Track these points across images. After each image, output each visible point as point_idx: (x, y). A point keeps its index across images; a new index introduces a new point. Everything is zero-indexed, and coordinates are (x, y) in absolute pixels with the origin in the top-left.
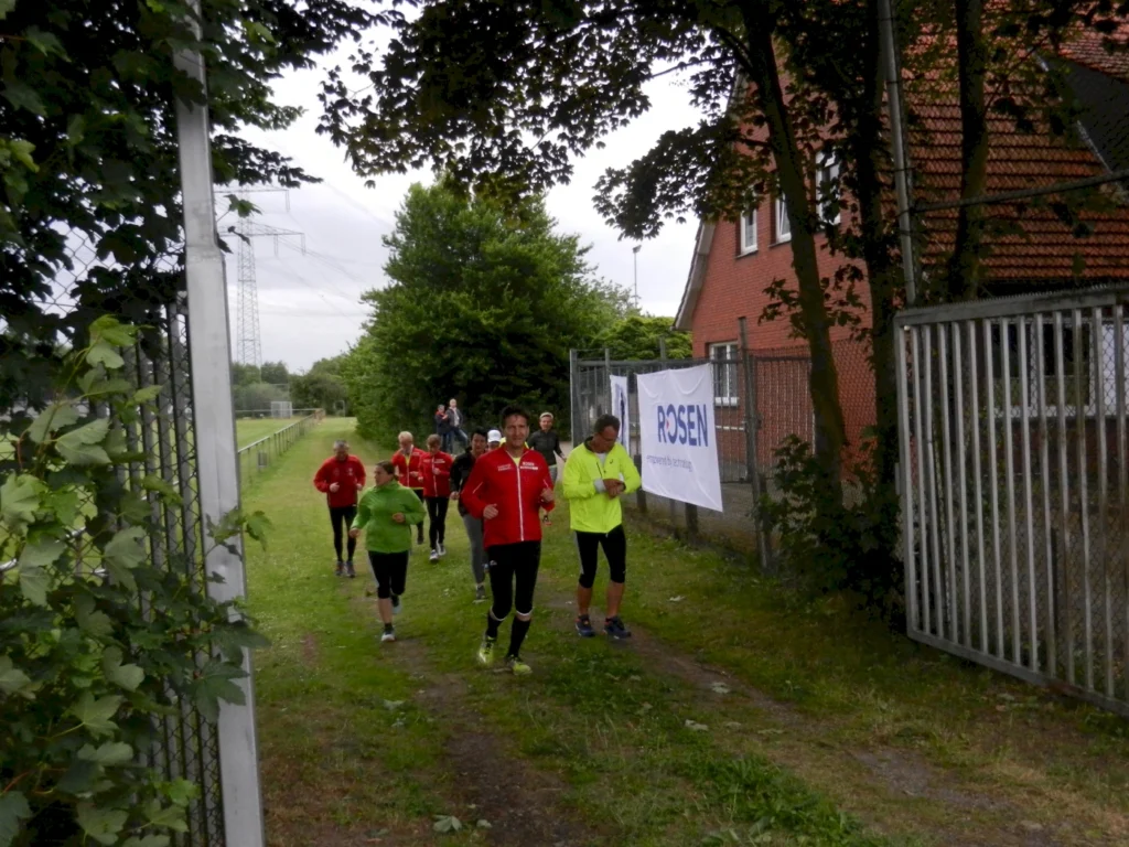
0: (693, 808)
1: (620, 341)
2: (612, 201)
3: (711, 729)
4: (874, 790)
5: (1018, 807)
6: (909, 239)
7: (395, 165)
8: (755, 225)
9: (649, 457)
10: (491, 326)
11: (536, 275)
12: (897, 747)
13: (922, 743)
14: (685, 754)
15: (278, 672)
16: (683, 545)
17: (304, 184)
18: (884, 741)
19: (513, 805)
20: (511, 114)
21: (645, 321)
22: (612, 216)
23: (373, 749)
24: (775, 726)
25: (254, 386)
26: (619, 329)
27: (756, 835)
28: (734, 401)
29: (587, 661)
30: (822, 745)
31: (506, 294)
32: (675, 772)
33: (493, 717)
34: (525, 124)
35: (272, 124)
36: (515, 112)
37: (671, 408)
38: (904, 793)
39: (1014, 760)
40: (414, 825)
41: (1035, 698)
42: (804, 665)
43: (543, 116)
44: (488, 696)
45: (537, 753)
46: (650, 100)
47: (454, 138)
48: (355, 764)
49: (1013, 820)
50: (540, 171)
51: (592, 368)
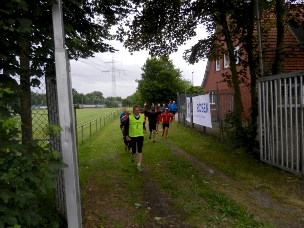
0: (205, 208)
1: (189, 91)
2: (187, 57)
3: (210, 183)
4: (255, 204)
5: (299, 213)
6: (262, 60)
7: (137, 49)
8: (219, 65)
9: (195, 115)
10: (162, 88)
11: (171, 77)
12: (260, 191)
13: (267, 190)
14: (203, 190)
15: (109, 162)
16: (202, 135)
17: (115, 51)
18: (256, 189)
19: (158, 203)
20: (164, 37)
21: (194, 87)
22: (187, 60)
23: (125, 185)
24: (226, 183)
25: (115, 101)
26: (189, 89)
27: (223, 218)
28: (214, 104)
29: (179, 163)
30: (239, 189)
31: (165, 81)
32: (200, 196)
33: (155, 177)
34: (167, 39)
35: (111, 39)
36: (165, 37)
37: (200, 104)
38: (264, 206)
39: (295, 197)
40: (131, 208)
41: (298, 179)
42: (233, 166)
43: (171, 37)
44: (155, 171)
45: (165, 188)
46: (196, 33)
47: (151, 43)
48: (120, 189)
49: (299, 218)
50: (170, 49)
51: (182, 96)
